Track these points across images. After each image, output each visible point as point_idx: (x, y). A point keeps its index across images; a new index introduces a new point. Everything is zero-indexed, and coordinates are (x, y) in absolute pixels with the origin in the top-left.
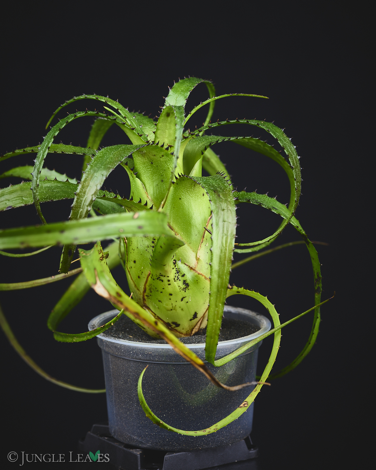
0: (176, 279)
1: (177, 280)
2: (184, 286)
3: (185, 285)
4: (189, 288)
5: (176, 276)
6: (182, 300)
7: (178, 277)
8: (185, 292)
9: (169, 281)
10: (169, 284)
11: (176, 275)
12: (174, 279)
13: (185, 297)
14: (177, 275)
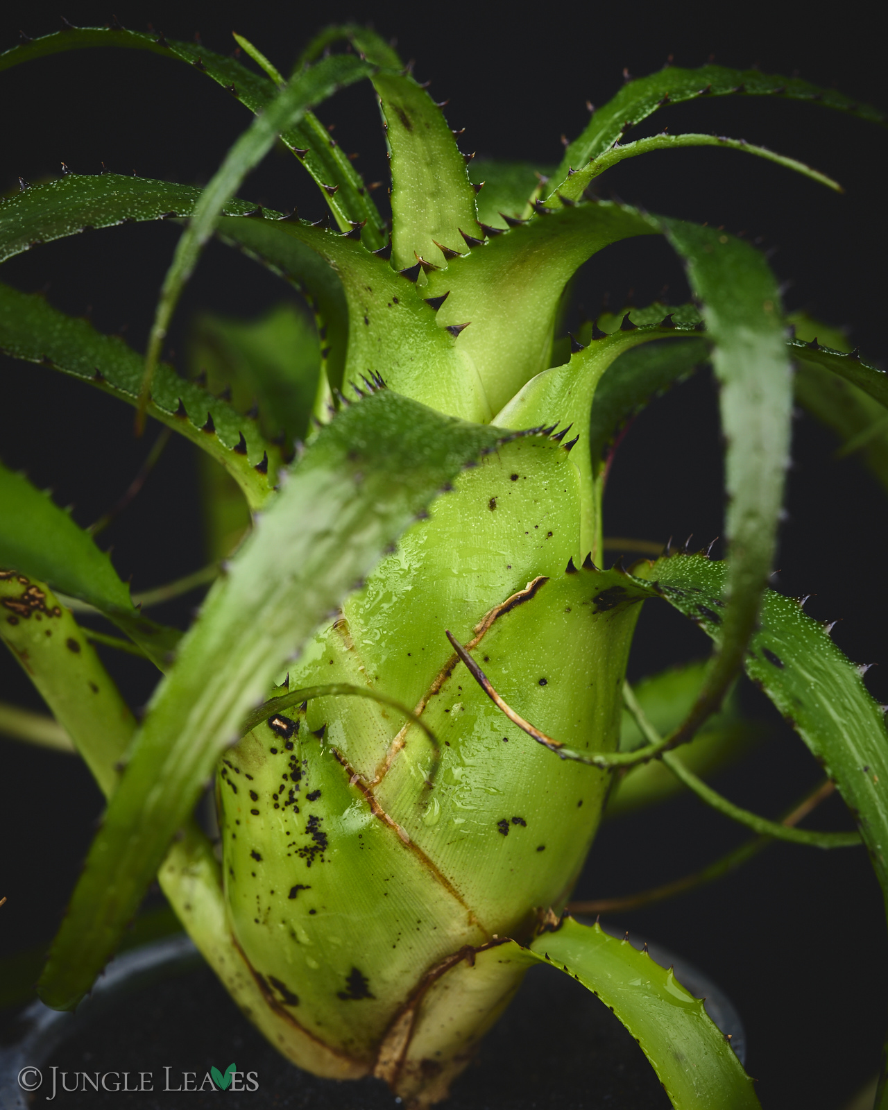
0: (284, 797)
1: (287, 804)
2: (307, 840)
3: (313, 839)
4: (326, 854)
5: (282, 788)
6: (293, 893)
7: (291, 793)
8: (309, 865)
9: (254, 796)
10: (255, 812)
11: (284, 782)
12: (275, 797)
13: (305, 884)
14: (290, 785)
